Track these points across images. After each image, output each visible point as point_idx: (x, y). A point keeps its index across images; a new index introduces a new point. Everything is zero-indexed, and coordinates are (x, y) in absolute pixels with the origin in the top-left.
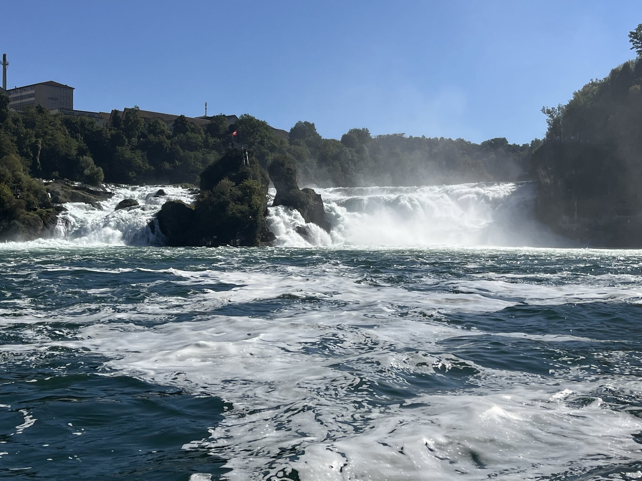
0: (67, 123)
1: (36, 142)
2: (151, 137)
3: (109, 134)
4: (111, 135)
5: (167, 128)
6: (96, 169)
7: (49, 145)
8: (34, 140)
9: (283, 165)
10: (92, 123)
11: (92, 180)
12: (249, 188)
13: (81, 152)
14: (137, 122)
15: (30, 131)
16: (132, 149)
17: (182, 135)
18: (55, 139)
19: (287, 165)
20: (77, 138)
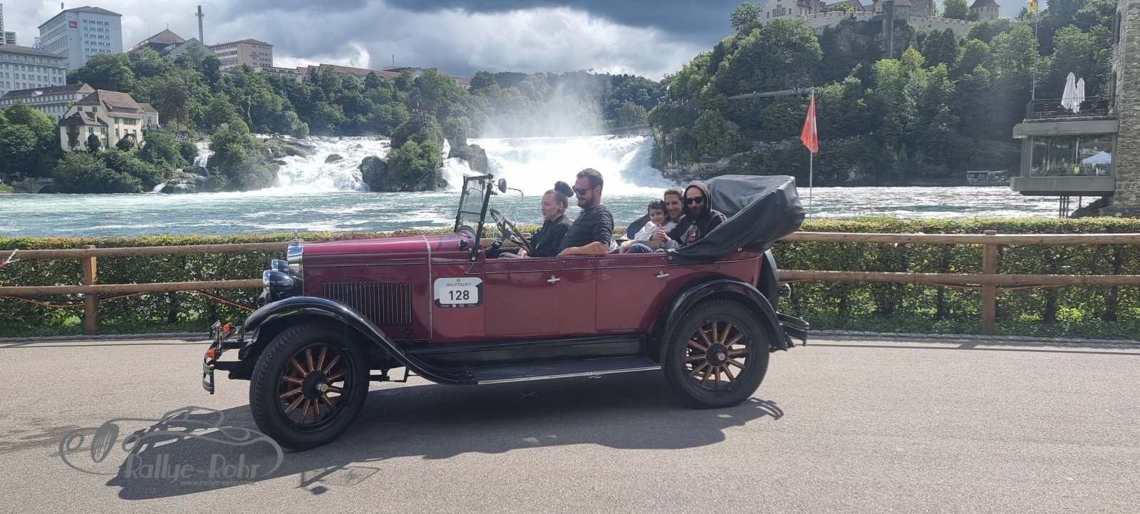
0: (271, 80)
1: (246, 99)
2: (346, 92)
3: (308, 89)
4: (311, 91)
5: (360, 82)
6: (302, 125)
7: (257, 102)
8: (244, 97)
9: (455, 127)
10: (293, 80)
11: (299, 134)
12: (428, 146)
13: (286, 108)
14: (333, 80)
15: (240, 90)
16: (330, 104)
17: (373, 89)
18: (261, 96)
19: (458, 127)
20: (280, 94)
